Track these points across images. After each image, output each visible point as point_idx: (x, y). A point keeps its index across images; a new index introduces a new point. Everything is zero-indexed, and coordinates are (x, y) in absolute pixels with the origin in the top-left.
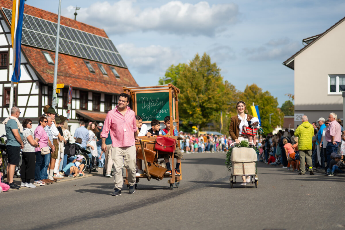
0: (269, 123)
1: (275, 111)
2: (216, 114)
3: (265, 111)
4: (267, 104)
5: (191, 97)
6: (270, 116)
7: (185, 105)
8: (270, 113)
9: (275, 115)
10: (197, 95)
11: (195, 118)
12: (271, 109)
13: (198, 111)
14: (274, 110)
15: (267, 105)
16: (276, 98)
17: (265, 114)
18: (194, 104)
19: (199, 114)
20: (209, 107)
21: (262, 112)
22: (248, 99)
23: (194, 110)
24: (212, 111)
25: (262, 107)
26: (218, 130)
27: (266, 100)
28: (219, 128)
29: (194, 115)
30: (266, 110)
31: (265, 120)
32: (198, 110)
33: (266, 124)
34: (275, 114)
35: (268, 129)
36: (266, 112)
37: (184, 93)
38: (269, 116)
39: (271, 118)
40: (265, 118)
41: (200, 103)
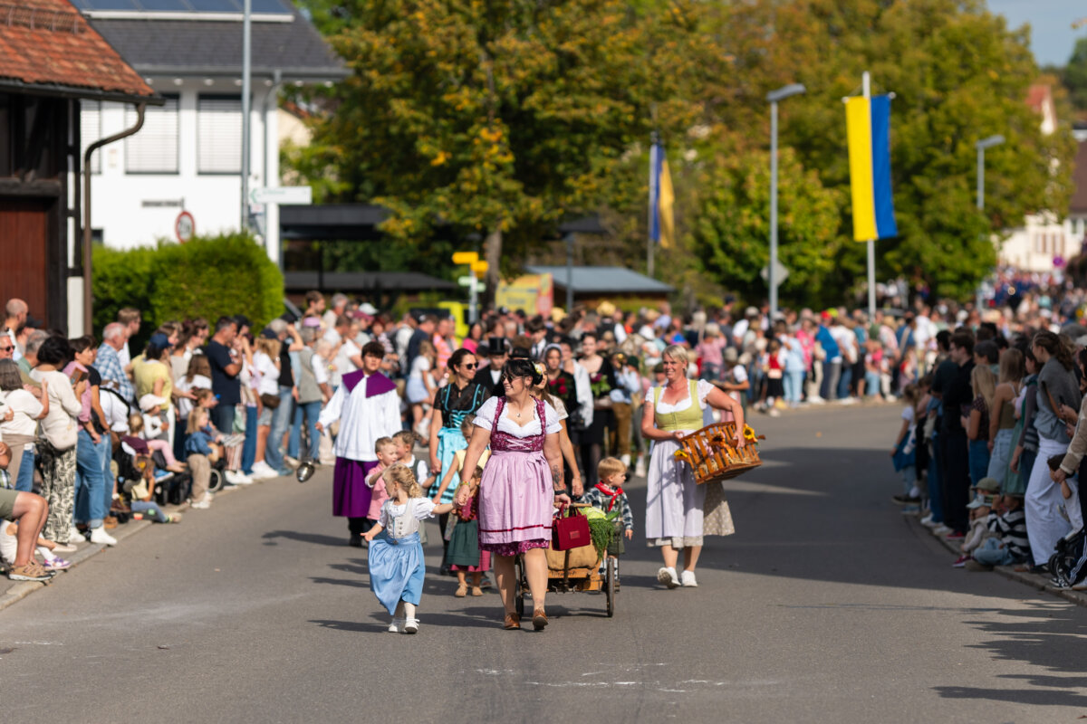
0: (974, 201)
1: (1015, 119)
2: (610, 164)
3: (951, 122)
4: (963, 73)
5: (440, 57)
6: (981, 157)
7: (400, 107)
8: (982, 138)
9: (1015, 149)
10: (482, 38)
11: (470, 196)
12: (987, 106)
13: (488, 145)
14: (1010, 112)
15: (962, 80)
16: (1025, 31)
17: (948, 140)
18: (465, 99)
19: (499, 168)
20: (561, 115)
21: (930, 126)
22: (835, 33)
23: (461, 137)
24: (583, 149)
25: (931, 93)
26: (633, 255)
27: (955, 44)
28: (636, 236)
29: (465, 173)
30: (954, 113)
31: (948, 182)
32: (492, 139)
33: (951, 207)
34: (1015, 136)
35: (965, 244)
36: (952, 129)
37: (393, 27)
38: (976, 151)
39: (988, 165)
40: (945, 170)
41: (503, 94)
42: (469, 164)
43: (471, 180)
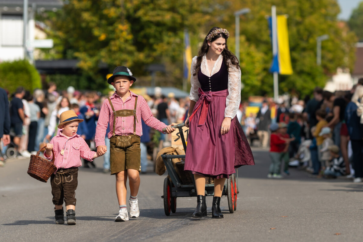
0: (316, 62)
1: (332, 30)
2: (172, 40)
3: (306, 30)
4: (311, 10)
6: (319, 44)
7: (86, 16)
8: (320, 36)
9: (332, 41)
11: (115, 52)
12: (321, 23)
13: (122, 31)
14: (330, 26)
15: (311, 14)
17: (305, 37)
18: (112, 12)
19: (126, 41)
20: (152, 19)
21: (298, 32)
23: (110, 28)
24: (161, 33)
25: (298, 19)
26: (178, 83)
29: (112, 43)
30: (308, 26)
31: (305, 54)
32: (123, 28)
33: (307, 64)
34: (332, 36)
35: (313, 79)
36: (307, 33)
38: (317, 42)
39: (323, 48)
40: (304, 49)
41: (128, 10)
42: (114, 39)
43: (115, 45)
